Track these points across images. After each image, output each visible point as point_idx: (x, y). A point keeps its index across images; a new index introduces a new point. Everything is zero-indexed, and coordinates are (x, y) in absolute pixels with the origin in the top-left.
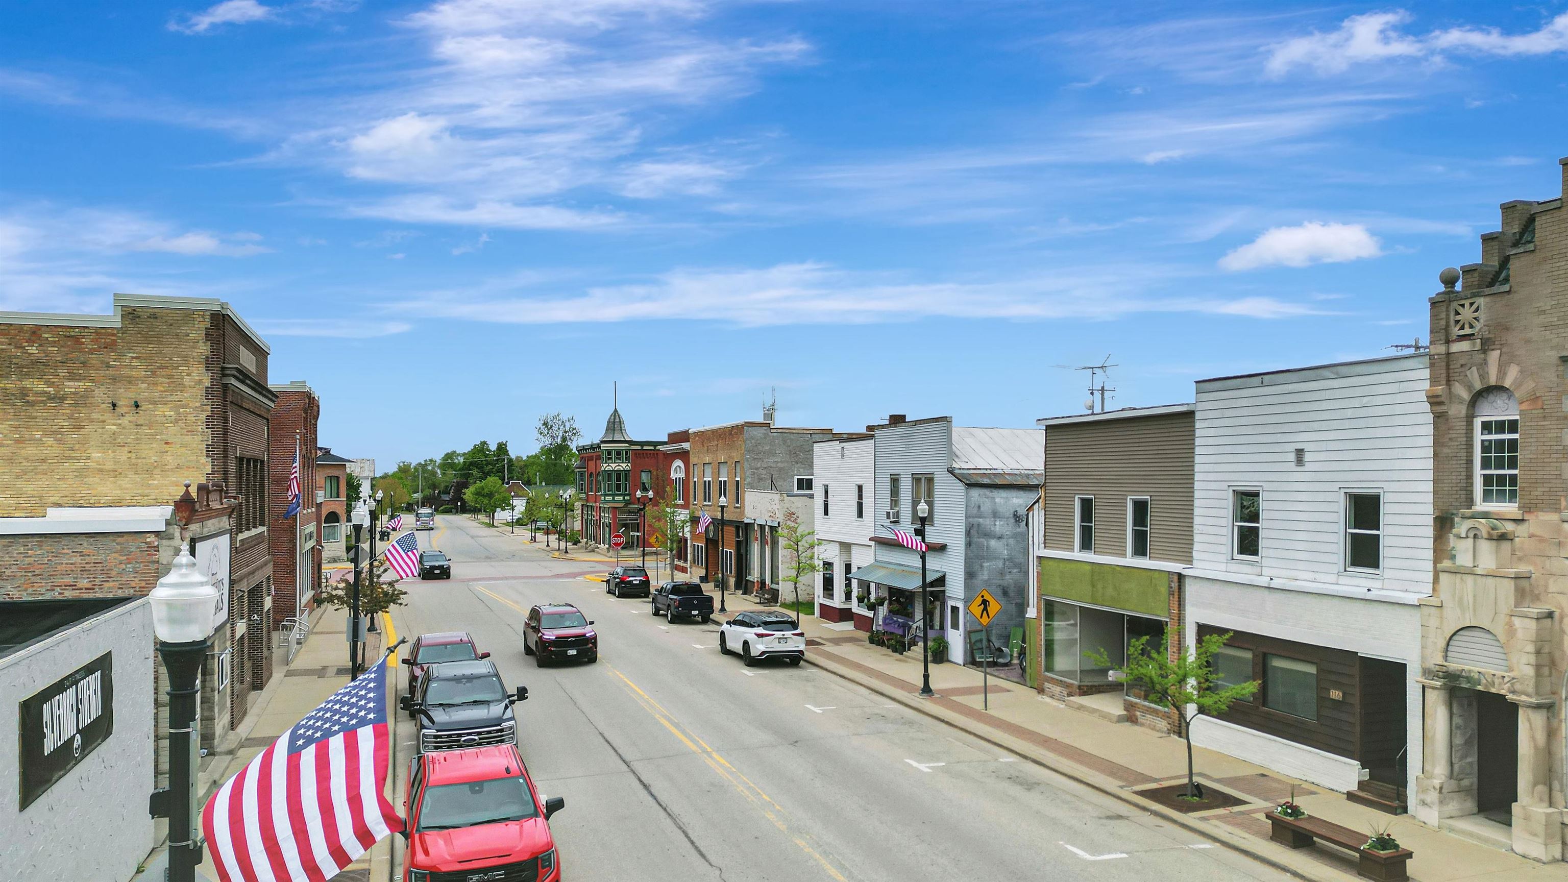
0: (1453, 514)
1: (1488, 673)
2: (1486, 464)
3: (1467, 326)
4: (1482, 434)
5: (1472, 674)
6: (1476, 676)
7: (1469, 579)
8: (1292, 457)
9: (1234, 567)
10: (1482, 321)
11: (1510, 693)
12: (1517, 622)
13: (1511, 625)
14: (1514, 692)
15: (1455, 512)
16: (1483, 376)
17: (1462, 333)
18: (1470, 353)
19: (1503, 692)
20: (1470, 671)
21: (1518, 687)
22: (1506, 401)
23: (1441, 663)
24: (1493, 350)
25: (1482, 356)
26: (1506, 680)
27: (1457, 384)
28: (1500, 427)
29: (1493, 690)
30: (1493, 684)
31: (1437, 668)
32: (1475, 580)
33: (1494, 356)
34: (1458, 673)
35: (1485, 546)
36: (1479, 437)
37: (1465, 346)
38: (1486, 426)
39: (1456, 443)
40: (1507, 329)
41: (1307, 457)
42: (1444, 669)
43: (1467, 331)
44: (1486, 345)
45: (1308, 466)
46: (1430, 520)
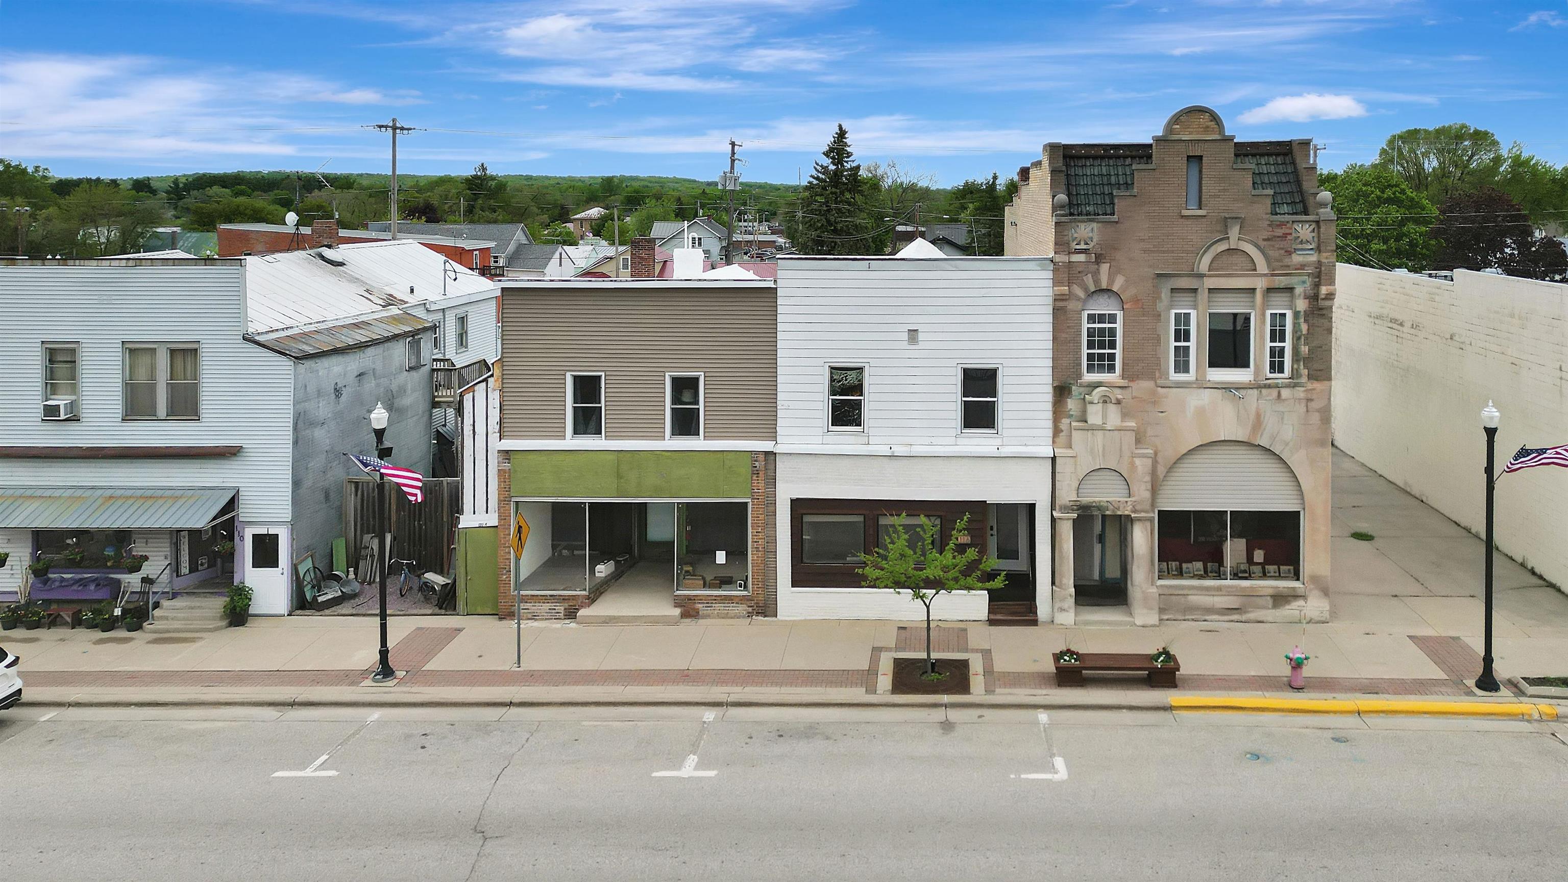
0: (1070, 384)
1: (1115, 501)
2: (1090, 345)
3: (1082, 243)
4: (1088, 323)
5: (1102, 504)
6: (1105, 504)
7: (1100, 433)
8: (905, 336)
9: (830, 438)
10: (1095, 240)
11: (1132, 512)
12: (1138, 462)
13: (1132, 464)
14: (1135, 511)
15: (1072, 382)
16: (1097, 281)
17: (1078, 247)
18: (1085, 263)
19: (1127, 513)
20: (1100, 502)
21: (1138, 508)
22: (1107, 300)
23: (1075, 499)
24: (1104, 263)
25: (1096, 266)
26: (1129, 504)
27: (1075, 285)
28: (1101, 318)
29: (1119, 513)
30: (1118, 509)
31: (1072, 503)
32: (1104, 434)
33: (1105, 268)
34: (1090, 504)
35: (1112, 409)
36: (1085, 326)
37: (1081, 258)
38: (1091, 319)
39: (1073, 330)
40: (1115, 249)
41: (921, 336)
42: (1078, 503)
43: (1083, 246)
44: (1099, 258)
45: (921, 345)
46: (1050, 389)
